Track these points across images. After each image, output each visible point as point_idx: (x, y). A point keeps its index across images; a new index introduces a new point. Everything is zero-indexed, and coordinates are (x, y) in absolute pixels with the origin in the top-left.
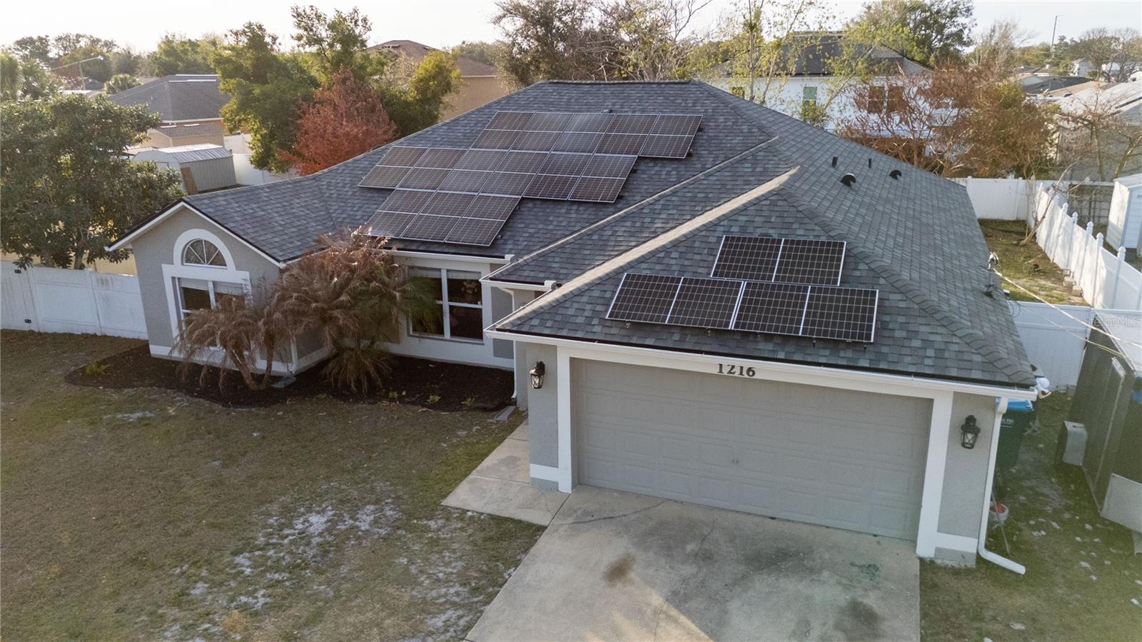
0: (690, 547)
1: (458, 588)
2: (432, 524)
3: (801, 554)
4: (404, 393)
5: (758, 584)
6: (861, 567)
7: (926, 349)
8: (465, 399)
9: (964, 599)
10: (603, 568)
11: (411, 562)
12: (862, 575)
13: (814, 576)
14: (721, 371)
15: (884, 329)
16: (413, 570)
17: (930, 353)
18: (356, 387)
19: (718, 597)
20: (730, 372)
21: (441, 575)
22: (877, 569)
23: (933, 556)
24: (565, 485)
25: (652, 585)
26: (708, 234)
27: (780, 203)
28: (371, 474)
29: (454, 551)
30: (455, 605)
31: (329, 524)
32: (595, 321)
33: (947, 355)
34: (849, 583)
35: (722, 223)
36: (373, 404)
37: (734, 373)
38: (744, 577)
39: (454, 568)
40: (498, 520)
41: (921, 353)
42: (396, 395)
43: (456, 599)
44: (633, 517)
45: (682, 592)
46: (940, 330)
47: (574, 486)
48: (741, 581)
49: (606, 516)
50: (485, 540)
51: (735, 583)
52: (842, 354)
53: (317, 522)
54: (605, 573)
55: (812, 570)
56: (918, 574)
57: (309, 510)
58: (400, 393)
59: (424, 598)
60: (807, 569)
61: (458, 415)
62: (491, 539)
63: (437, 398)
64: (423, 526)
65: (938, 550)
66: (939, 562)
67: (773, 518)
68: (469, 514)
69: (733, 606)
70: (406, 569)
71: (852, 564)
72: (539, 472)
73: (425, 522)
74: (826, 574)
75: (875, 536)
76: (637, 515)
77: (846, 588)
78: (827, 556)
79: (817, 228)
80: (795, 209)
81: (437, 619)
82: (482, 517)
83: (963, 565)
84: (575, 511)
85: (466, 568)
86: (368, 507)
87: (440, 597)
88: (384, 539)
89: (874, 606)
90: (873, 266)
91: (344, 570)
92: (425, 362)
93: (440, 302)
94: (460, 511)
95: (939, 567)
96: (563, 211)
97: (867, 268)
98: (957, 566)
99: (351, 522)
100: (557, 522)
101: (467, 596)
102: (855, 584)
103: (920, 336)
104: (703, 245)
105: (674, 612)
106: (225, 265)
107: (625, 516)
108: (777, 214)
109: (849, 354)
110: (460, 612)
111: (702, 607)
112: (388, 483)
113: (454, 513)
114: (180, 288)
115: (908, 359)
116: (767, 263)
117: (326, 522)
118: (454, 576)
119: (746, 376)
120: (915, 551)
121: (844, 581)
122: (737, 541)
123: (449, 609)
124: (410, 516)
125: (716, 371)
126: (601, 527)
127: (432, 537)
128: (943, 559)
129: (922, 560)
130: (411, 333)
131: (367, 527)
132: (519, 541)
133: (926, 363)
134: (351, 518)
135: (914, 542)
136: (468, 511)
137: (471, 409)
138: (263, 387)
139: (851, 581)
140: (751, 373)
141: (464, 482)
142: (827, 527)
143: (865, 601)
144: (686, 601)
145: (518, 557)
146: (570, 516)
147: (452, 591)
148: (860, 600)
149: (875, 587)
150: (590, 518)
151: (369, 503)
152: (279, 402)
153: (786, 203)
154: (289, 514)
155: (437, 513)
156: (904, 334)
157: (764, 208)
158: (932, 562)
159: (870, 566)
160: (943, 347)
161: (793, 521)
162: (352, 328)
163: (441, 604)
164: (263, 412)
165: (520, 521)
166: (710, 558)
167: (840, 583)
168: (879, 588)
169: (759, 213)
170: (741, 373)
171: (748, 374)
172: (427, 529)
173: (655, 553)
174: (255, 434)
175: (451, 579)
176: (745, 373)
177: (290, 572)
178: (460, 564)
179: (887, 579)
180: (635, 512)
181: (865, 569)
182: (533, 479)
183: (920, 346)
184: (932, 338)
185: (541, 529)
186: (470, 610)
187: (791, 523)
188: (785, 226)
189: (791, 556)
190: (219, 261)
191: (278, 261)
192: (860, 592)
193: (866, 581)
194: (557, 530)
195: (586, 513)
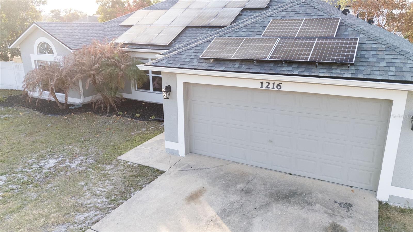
0: (239, 186)
1: (104, 199)
2: (108, 167)
3: (304, 194)
4: (126, 113)
5: (275, 208)
6: (340, 204)
7: (390, 67)
8: (151, 116)
9: (408, 228)
10: (187, 194)
11: (86, 184)
12: (341, 208)
13: (311, 207)
14: (262, 87)
15: (361, 58)
16: (85, 188)
17: (393, 69)
18: (104, 109)
19: (249, 215)
20: (267, 87)
21: (98, 192)
22: (351, 206)
23: (387, 200)
24: (182, 152)
25: (211, 205)
26: (264, 20)
27: (305, 6)
28: (91, 144)
29: (112, 181)
30: (97, 208)
31: (57, 164)
32: (195, 60)
33: (404, 69)
34: (332, 212)
35: (272, 16)
36: (109, 116)
37: (269, 88)
38: (267, 204)
39: (107, 189)
40: (142, 167)
41: (387, 69)
42: (121, 113)
43: (99, 205)
44: (213, 169)
45: (227, 211)
46: (399, 57)
47: (186, 153)
48: (265, 206)
49: (199, 168)
50: (131, 176)
51: (261, 207)
52: (334, 71)
53: (52, 162)
54: (187, 197)
55: (309, 203)
56: (378, 210)
57: (51, 157)
58: (123, 112)
59: (82, 204)
60: (307, 202)
61: (145, 122)
62: (134, 176)
63: (139, 115)
64: (103, 168)
65: (390, 197)
66: (391, 204)
67: (290, 174)
68: (129, 163)
69: (257, 221)
70: (81, 188)
71: (335, 202)
72: (169, 145)
73: (105, 166)
74: (318, 206)
75: (351, 187)
76: (215, 168)
77: (330, 215)
78: (320, 196)
79: (324, 14)
80: (313, 8)
81: (83, 216)
82: (135, 165)
83: (407, 207)
84: (183, 165)
85: (113, 190)
86: (80, 157)
87: (91, 203)
88: (79, 172)
89: (347, 228)
90: (356, 29)
91: (49, 186)
92: (141, 102)
93: (148, 74)
94: (125, 162)
95: (391, 207)
96: (205, 31)
97: (353, 30)
98: (403, 207)
99: (69, 163)
100: (171, 170)
101: (107, 204)
102: (336, 213)
103: (386, 60)
104: (261, 25)
105: (220, 221)
106: (54, 54)
107: (209, 168)
108: (303, 10)
109: (339, 71)
110: (98, 212)
111: (237, 220)
112: (96, 148)
113: (121, 163)
114: (38, 65)
115: (378, 73)
116: (294, 29)
117: (56, 163)
118: (105, 193)
119: (276, 89)
120: (376, 197)
121: (329, 211)
122: (268, 185)
123: (93, 210)
124: (99, 162)
125: (259, 86)
126: (194, 173)
127: (104, 173)
128: (394, 203)
129: (380, 202)
130: (137, 89)
131: (74, 166)
132: (148, 178)
133: (389, 74)
134: (69, 162)
135: (375, 192)
136: (129, 162)
137: (153, 120)
138: (64, 107)
139: (334, 212)
140: (279, 87)
141: (134, 149)
142: (322, 180)
143: (342, 224)
144: (228, 216)
145: (144, 186)
146: (179, 167)
147: (100, 200)
148: (338, 223)
149: (349, 216)
150: (190, 169)
151: (82, 156)
152: (69, 114)
153: (308, 5)
154: (41, 158)
155: (113, 162)
156: (375, 60)
157: (296, 8)
158: (387, 204)
159: (346, 203)
160: (402, 66)
161: (302, 176)
162: (100, 80)
163: (90, 208)
164: (59, 117)
165: (153, 168)
166: (249, 193)
167: (326, 212)
168: (352, 217)
169: (293, 10)
170: (273, 88)
171: (278, 88)
172: (104, 169)
173: (219, 188)
174: (49, 125)
175: (102, 194)
176: (275, 87)
177: (22, 185)
178: (112, 187)
179: (357, 212)
180: (215, 167)
181: (343, 205)
182: (167, 149)
183: (386, 65)
184: (394, 61)
185: (163, 172)
186: (103, 212)
187: (301, 177)
188: (307, 15)
189: (298, 195)
190: (51, 52)
191: (71, 49)
192: (339, 218)
193: (343, 212)
194: (170, 173)
195: (189, 166)
